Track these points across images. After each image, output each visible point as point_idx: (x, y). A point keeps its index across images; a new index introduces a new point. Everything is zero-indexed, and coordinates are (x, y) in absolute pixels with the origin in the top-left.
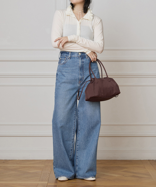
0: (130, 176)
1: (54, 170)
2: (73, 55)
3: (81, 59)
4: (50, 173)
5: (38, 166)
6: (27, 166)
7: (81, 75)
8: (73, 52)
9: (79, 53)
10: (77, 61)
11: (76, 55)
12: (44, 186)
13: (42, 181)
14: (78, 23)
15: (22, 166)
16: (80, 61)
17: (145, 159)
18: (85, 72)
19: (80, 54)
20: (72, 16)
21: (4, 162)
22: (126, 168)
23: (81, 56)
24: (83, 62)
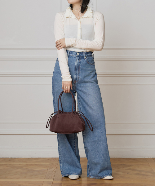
0: (135, 174)
1: (61, 168)
2: (72, 54)
3: (78, 59)
4: (55, 171)
5: (43, 163)
6: (33, 164)
7: (76, 75)
8: (72, 51)
9: (77, 52)
10: (74, 61)
11: (74, 55)
12: (49, 184)
13: (48, 178)
14: (79, 22)
15: (28, 163)
16: (77, 61)
17: (149, 157)
18: (81, 72)
19: (78, 54)
20: (72, 17)
21: (10, 160)
22: (131, 166)
23: (78, 56)
24: (80, 62)
